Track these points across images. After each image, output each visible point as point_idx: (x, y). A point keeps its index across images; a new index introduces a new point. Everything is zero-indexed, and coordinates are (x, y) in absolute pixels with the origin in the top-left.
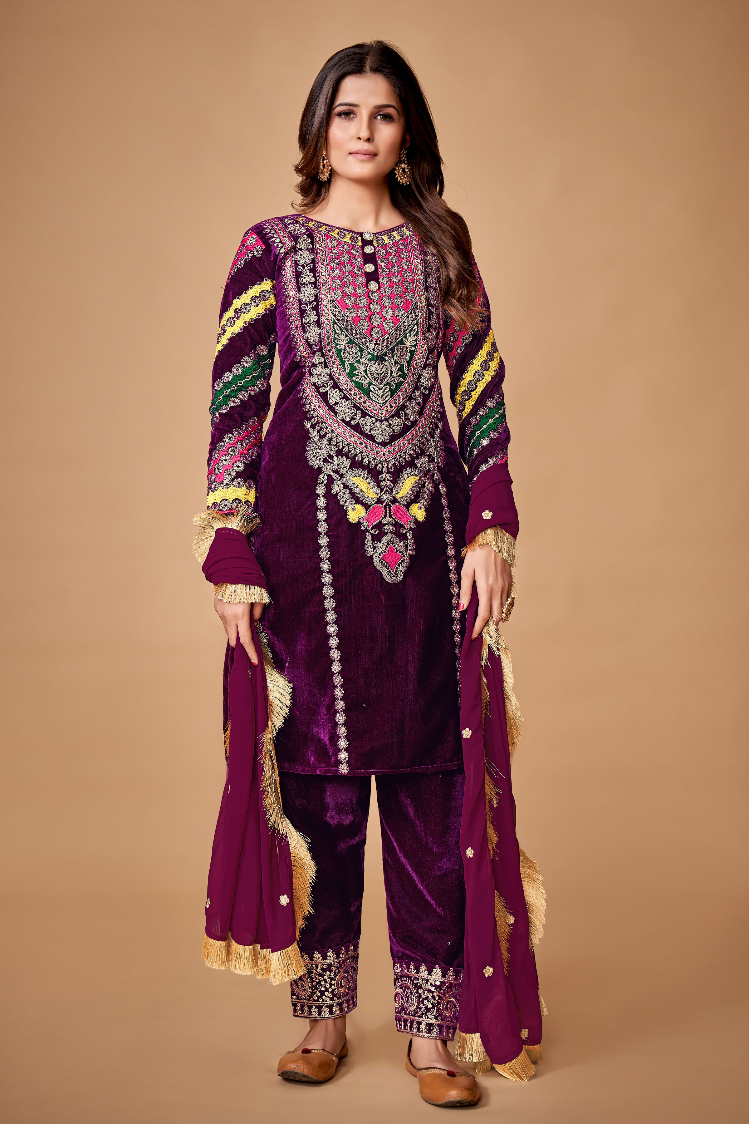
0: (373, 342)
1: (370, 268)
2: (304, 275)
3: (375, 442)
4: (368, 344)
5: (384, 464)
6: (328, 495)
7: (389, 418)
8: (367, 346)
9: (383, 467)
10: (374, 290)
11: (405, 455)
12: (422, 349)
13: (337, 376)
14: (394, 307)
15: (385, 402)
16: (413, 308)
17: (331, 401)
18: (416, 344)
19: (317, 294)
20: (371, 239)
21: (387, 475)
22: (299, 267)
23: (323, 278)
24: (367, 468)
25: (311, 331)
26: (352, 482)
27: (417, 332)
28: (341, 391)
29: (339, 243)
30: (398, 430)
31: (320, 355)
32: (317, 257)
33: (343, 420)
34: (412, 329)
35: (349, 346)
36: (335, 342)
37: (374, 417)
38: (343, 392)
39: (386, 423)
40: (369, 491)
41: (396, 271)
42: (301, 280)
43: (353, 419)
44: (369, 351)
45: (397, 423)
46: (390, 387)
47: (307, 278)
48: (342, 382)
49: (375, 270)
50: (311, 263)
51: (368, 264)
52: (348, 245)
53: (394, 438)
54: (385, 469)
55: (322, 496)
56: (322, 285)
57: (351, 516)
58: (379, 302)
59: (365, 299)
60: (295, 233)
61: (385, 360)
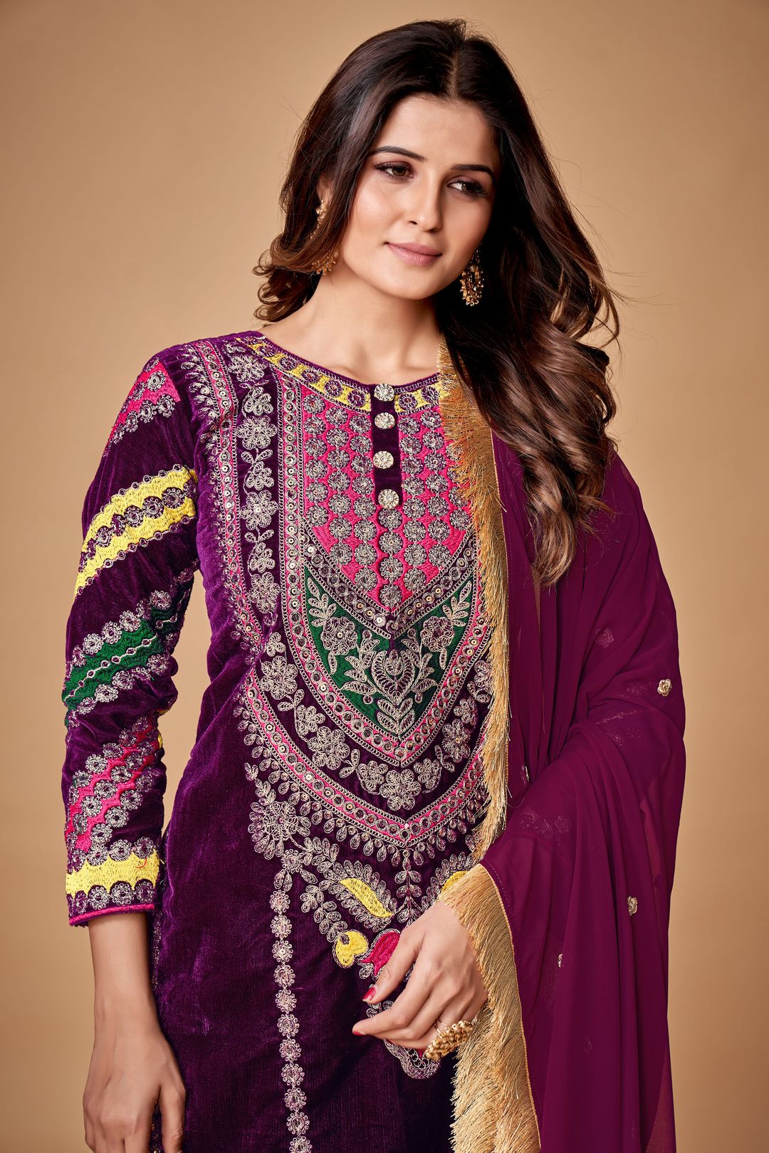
0: (383, 614)
1: (385, 460)
2: (253, 472)
3: (387, 810)
5: (406, 853)
6: (294, 912)
7: (414, 763)
9: (402, 858)
10: (391, 507)
11: (446, 831)
12: (480, 626)
13: (313, 680)
14: (428, 543)
15: (406, 731)
16: (467, 546)
17: (300, 730)
19: (277, 512)
20: (391, 399)
21: (410, 873)
22: (245, 453)
23: (290, 482)
24: (371, 860)
25: (261, 589)
26: (343, 889)
27: (471, 594)
28: (319, 710)
29: (327, 405)
30: (431, 784)
31: (279, 638)
32: (282, 434)
33: (325, 769)
34: (461, 588)
36: (308, 614)
37: (385, 763)
38: (324, 713)
39: (408, 775)
40: (374, 905)
41: (436, 466)
42: (248, 480)
43: (343, 765)
44: (376, 631)
45: (429, 772)
47: (260, 478)
48: (322, 694)
49: (392, 467)
50: (269, 447)
51: (380, 453)
52: (343, 409)
53: (423, 800)
54: (406, 860)
55: (283, 914)
56: (287, 495)
57: (341, 953)
58: (400, 531)
59: (371, 527)
60: (243, 378)
61: (405, 648)
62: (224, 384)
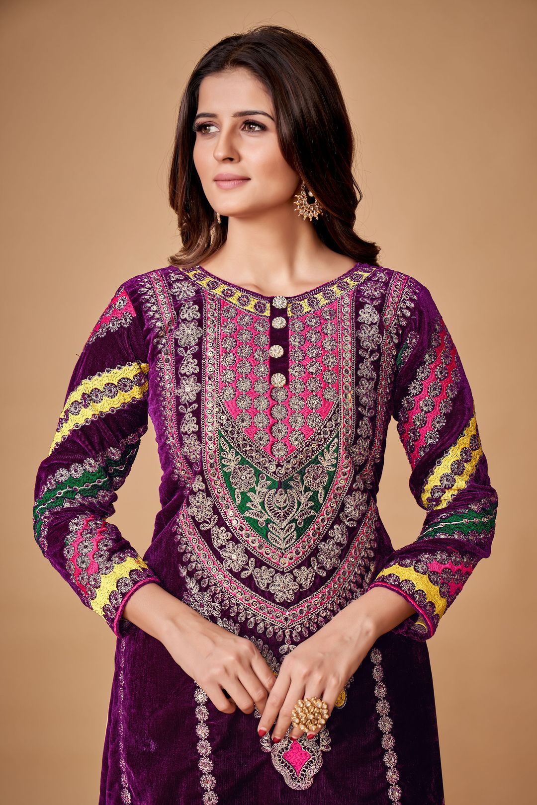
0: (274, 462)
1: (277, 352)
2: (185, 362)
3: (274, 601)
4: (267, 465)
5: (287, 632)
7: (294, 569)
8: (266, 468)
9: (285, 636)
10: (280, 386)
12: (345, 469)
13: (224, 509)
14: (307, 412)
15: (289, 546)
16: (334, 413)
17: (215, 543)
18: (337, 463)
19: (201, 391)
20: (284, 307)
21: (290, 646)
22: (180, 349)
23: (210, 369)
24: (262, 636)
25: (190, 445)
27: (338, 446)
28: (228, 530)
29: (238, 313)
30: (307, 585)
31: (201, 479)
32: (206, 334)
33: (231, 571)
34: (330, 443)
35: (240, 467)
36: (221, 463)
37: (273, 568)
38: (231, 532)
39: (289, 576)
41: (314, 355)
42: (182, 368)
43: (243, 569)
44: (269, 475)
46: (296, 525)
47: (190, 367)
48: (230, 518)
49: (282, 357)
50: (196, 345)
51: (274, 346)
52: (250, 315)
53: (301, 595)
54: (287, 638)
56: (207, 378)
59: (266, 401)
60: (180, 297)
61: (291, 488)
62: (167, 302)
